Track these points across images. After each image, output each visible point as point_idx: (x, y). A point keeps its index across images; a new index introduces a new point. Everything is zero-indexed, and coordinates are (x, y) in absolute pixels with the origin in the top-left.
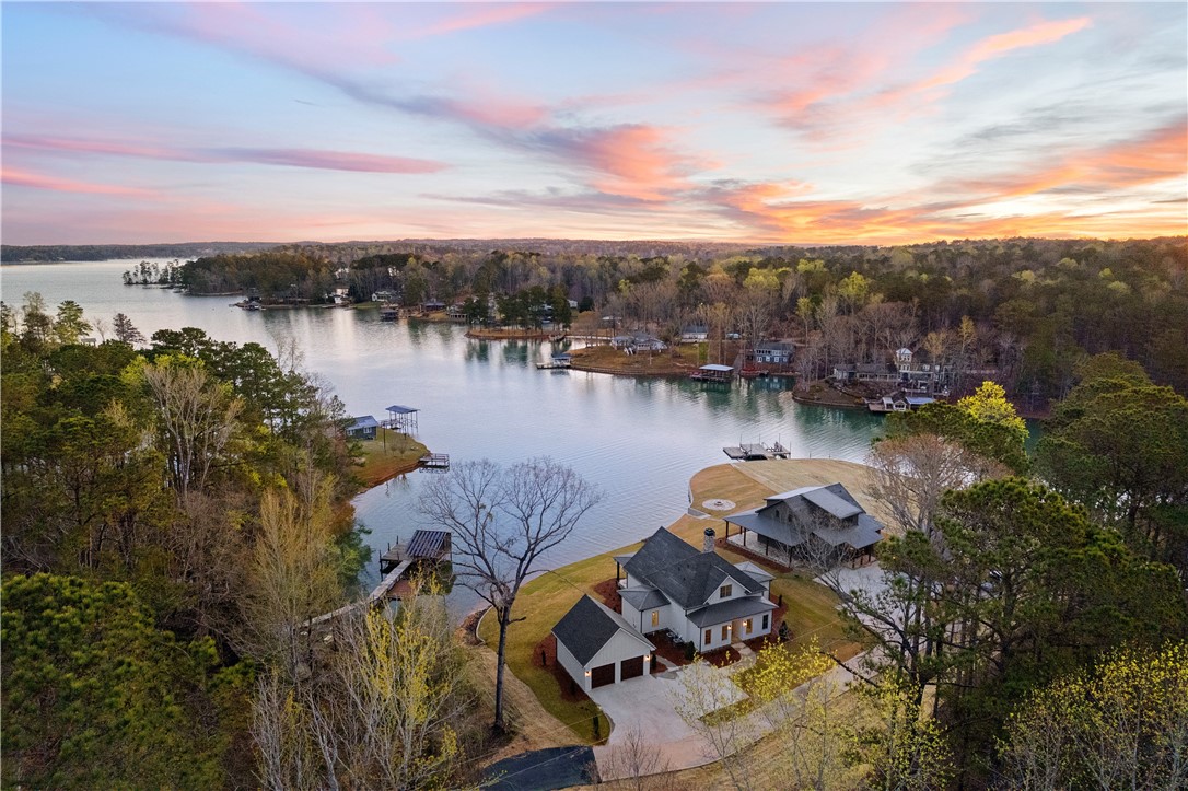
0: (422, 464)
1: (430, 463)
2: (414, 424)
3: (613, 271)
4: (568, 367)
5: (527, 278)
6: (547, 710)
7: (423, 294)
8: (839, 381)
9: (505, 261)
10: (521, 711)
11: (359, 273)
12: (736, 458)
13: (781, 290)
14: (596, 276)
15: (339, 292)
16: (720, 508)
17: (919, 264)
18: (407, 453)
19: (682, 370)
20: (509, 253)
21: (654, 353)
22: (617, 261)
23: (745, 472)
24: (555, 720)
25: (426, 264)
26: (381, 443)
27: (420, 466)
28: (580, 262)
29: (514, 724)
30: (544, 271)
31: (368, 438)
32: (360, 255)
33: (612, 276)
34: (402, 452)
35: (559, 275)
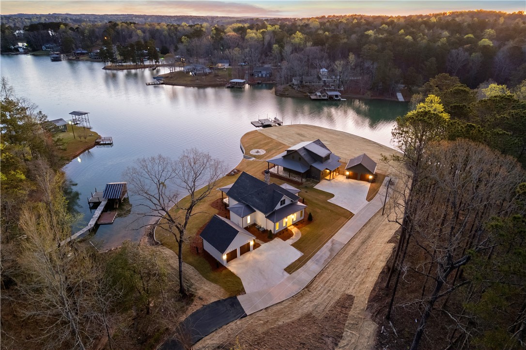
0: (98, 144)
1: (102, 142)
2: (87, 121)
3: (175, 32)
4: (162, 84)
5: (131, 37)
6: (206, 279)
7: (74, 46)
8: (296, 85)
9: (117, 27)
10: (193, 281)
11: (31, 34)
12: (258, 127)
13: (263, 41)
14: (167, 35)
15: (20, 44)
16: (259, 154)
17: (322, 27)
18: (88, 138)
19: (221, 83)
20: (119, 23)
21: (206, 74)
22: (177, 26)
23: (265, 134)
24: (213, 284)
25: (71, 29)
26: (72, 134)
27: (97, 145)
28: (158, 27)
29: (190, 289)
30: (139, 32)
31: (62, 131)
32: (28, 23)
33: (175, 34)
34: (85, 138)
35: (148, 34)
